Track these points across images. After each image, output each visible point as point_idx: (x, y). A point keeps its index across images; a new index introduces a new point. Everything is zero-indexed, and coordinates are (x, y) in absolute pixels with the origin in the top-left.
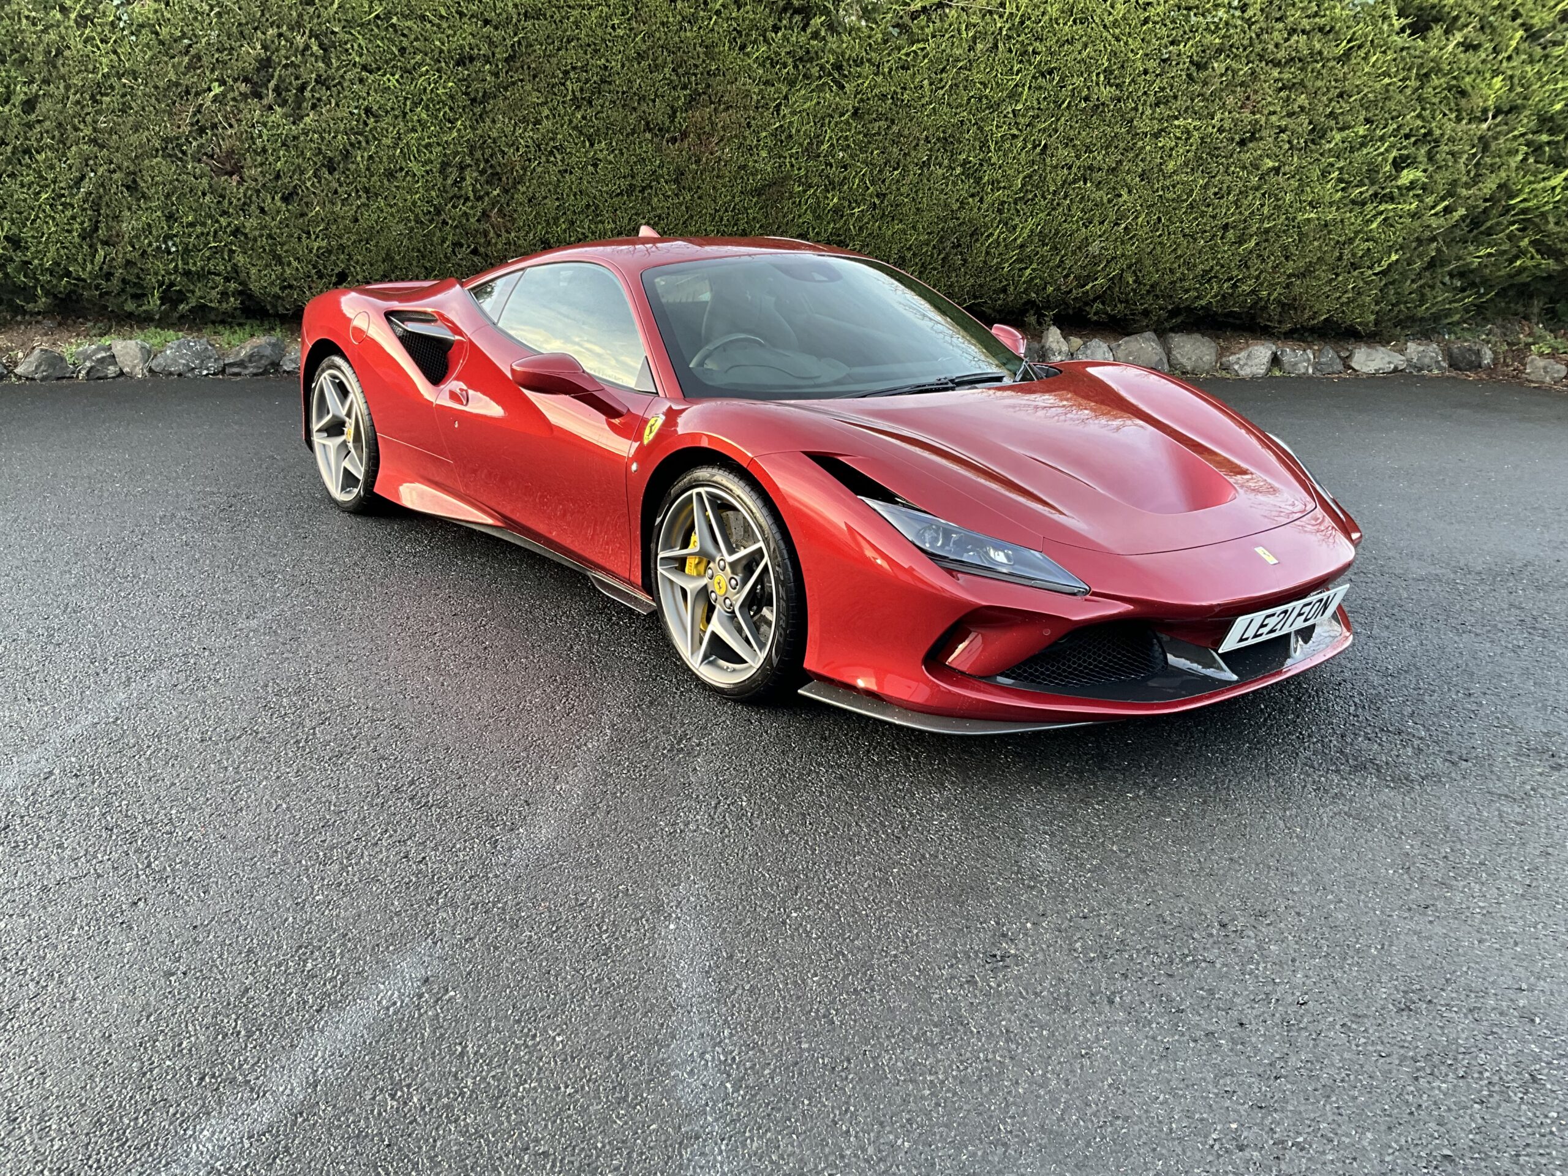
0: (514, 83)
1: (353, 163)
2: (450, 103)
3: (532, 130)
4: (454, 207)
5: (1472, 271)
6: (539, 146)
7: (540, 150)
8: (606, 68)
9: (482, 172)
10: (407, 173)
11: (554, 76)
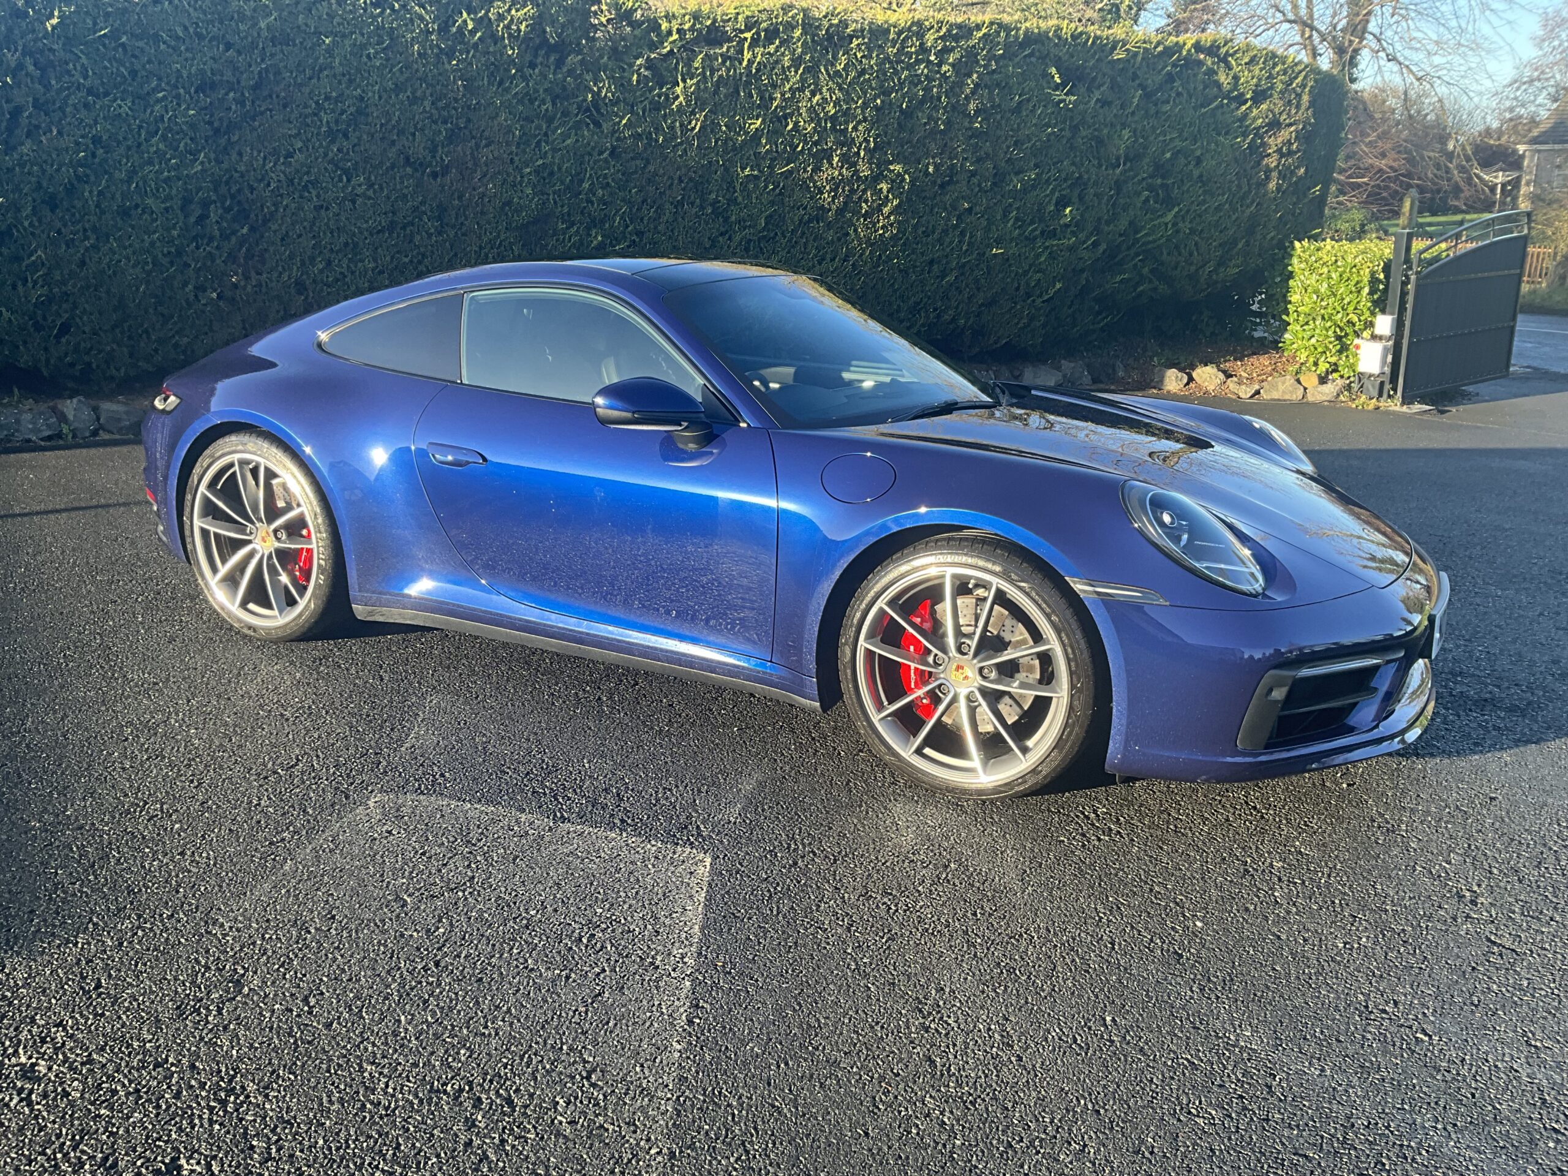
0: (262, 113)
1: (79, 199)
2: (191, 134)
3: (283, 163)
4: (197, 248)
5: (1109, 296)
6: (292, 181)
7: (293, 184)
8: (362, 98)
9: (228, 210)
10: (144, 211)
11: (306, 106)
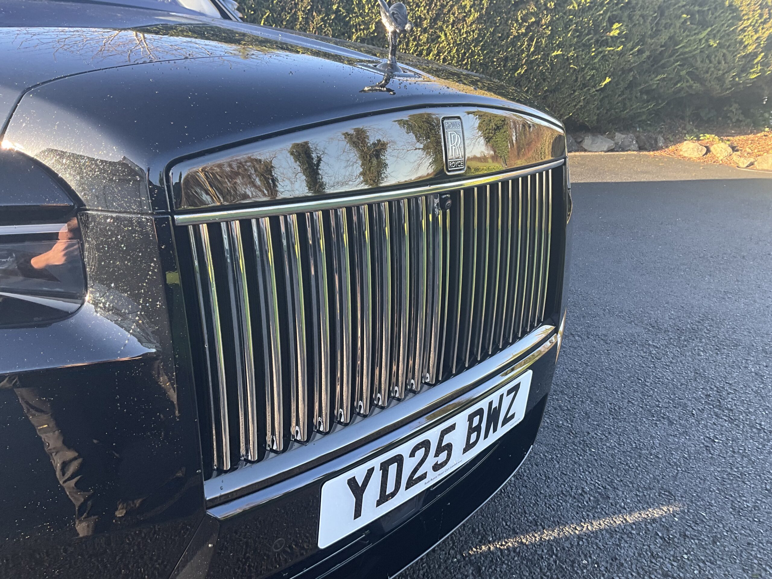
5: (654, 90)
